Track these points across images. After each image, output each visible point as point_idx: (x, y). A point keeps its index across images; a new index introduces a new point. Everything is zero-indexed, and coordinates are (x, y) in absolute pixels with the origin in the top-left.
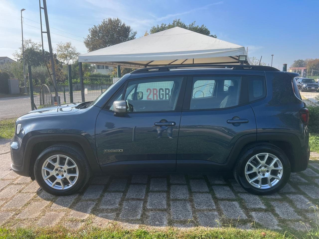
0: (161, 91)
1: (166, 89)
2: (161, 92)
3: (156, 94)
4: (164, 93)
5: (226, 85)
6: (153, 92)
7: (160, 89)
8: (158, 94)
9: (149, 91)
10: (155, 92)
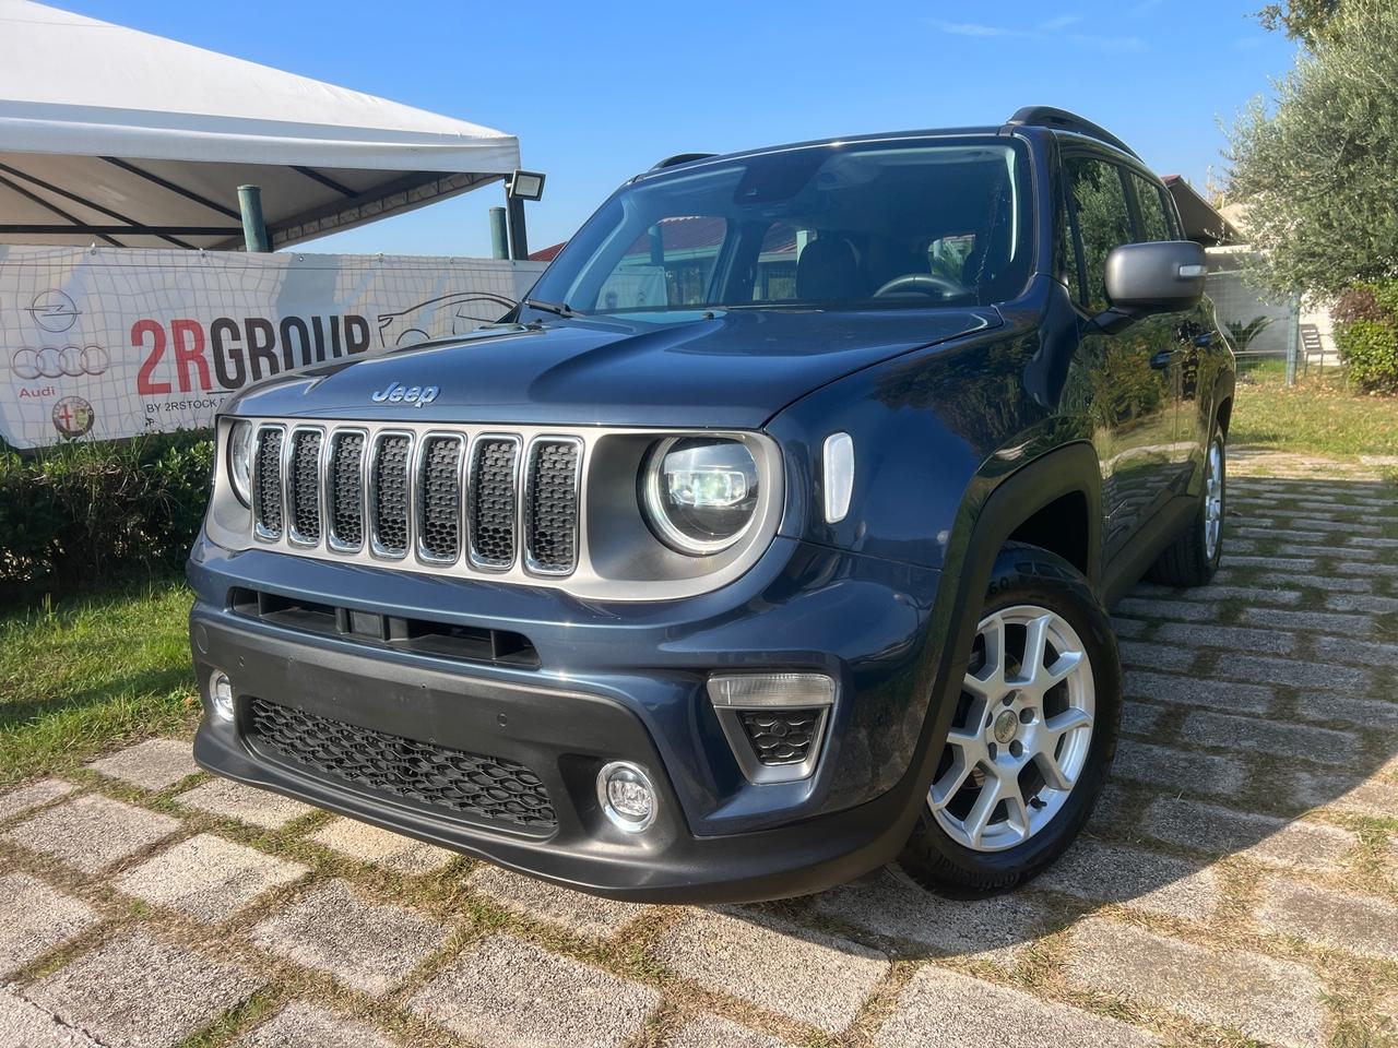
0: (225, 333)
1: (251, 324)
2: (228, 344)
3: (196, 355)
4: (243, 345)
5: (503, 300)
6: (179, 342)
7: (218, 325)
8: (208, 352)
9: (148, 337)
10: (190, 345)
